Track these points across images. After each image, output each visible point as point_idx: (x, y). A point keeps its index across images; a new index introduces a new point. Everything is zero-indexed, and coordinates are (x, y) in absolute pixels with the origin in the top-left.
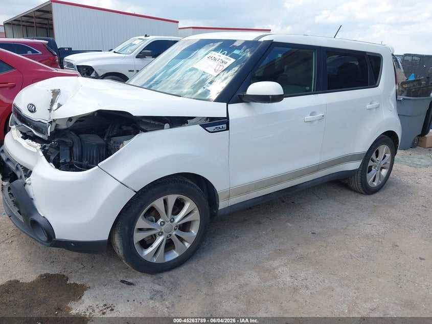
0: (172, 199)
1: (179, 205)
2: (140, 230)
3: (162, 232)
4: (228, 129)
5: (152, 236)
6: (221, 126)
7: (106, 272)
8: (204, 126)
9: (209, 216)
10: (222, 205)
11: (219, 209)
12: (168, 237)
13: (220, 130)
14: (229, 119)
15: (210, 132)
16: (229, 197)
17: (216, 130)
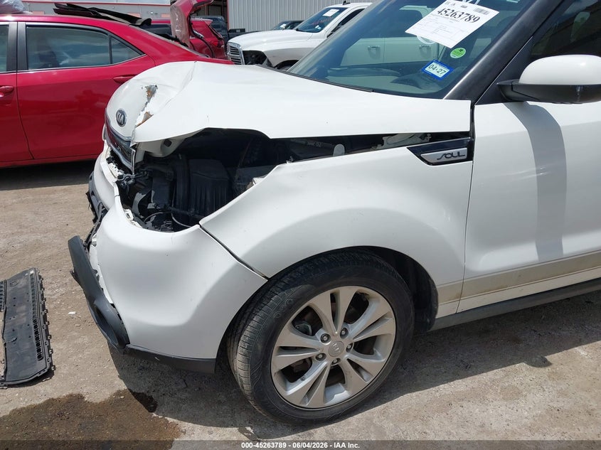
0: (346, 294)
1: (359, 306)
2: (285, 349)
3: (323, 355)
4: (470, 157)
5: (304, 360)
6: (455, 151)
7: (219, 402)
8: (417, 151)
9: (412, 327)
10: (445, 309)
11: (437, 317)
12: (333, 363)
13: (453, 159)
14: (473, 137)
15: (429, 163)
16: (460, 296)
17: (444, 159)
